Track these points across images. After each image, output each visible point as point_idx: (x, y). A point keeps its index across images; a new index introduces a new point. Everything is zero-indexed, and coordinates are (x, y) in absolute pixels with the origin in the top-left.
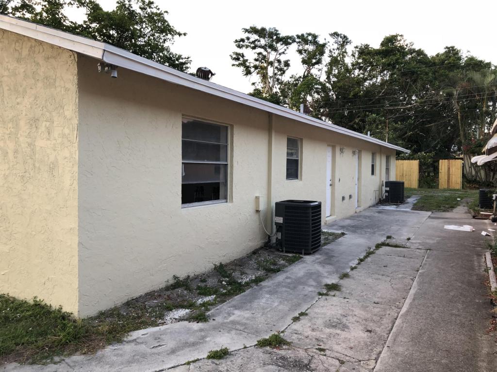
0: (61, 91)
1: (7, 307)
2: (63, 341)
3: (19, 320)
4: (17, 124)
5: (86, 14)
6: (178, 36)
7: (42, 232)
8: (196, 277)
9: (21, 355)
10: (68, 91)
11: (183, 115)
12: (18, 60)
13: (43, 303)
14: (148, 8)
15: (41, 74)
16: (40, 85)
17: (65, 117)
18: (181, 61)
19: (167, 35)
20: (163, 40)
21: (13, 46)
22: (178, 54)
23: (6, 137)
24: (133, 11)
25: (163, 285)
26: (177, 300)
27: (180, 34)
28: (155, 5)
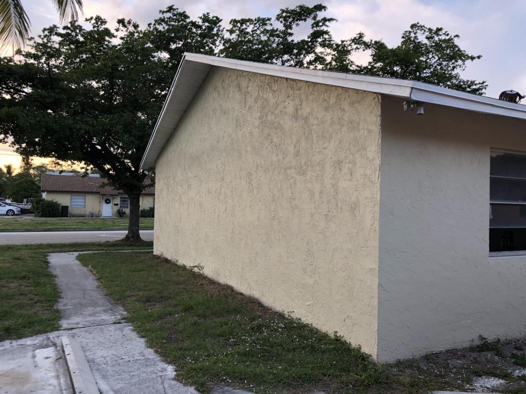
0: (364, 133)
1: (312, 336)
2: (366, 382)
3: (323, 352)
4: (323, 168)
5: (372, 55)
6: (470, 60)
7: (343, 269)
8: (508, 343)
9: (328, 386)
10: (371, 132)
11: (491, 148)
12: (326, 109)
13: (343, 339)
14: (435, 36)
15: (346, 119)
16: (344, 129)
17: (367, 158)
18: (474, 87)
19: (457, 61)
20: (451, 68)
21: (322, 96)
22: (470, 80)
23: (314, 179)
24: (419, 42)
25: (467, 345)
26: (486, 366)
27: (472, 58)
28: (444, 31)
